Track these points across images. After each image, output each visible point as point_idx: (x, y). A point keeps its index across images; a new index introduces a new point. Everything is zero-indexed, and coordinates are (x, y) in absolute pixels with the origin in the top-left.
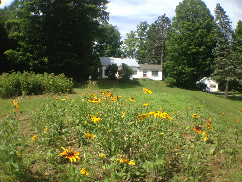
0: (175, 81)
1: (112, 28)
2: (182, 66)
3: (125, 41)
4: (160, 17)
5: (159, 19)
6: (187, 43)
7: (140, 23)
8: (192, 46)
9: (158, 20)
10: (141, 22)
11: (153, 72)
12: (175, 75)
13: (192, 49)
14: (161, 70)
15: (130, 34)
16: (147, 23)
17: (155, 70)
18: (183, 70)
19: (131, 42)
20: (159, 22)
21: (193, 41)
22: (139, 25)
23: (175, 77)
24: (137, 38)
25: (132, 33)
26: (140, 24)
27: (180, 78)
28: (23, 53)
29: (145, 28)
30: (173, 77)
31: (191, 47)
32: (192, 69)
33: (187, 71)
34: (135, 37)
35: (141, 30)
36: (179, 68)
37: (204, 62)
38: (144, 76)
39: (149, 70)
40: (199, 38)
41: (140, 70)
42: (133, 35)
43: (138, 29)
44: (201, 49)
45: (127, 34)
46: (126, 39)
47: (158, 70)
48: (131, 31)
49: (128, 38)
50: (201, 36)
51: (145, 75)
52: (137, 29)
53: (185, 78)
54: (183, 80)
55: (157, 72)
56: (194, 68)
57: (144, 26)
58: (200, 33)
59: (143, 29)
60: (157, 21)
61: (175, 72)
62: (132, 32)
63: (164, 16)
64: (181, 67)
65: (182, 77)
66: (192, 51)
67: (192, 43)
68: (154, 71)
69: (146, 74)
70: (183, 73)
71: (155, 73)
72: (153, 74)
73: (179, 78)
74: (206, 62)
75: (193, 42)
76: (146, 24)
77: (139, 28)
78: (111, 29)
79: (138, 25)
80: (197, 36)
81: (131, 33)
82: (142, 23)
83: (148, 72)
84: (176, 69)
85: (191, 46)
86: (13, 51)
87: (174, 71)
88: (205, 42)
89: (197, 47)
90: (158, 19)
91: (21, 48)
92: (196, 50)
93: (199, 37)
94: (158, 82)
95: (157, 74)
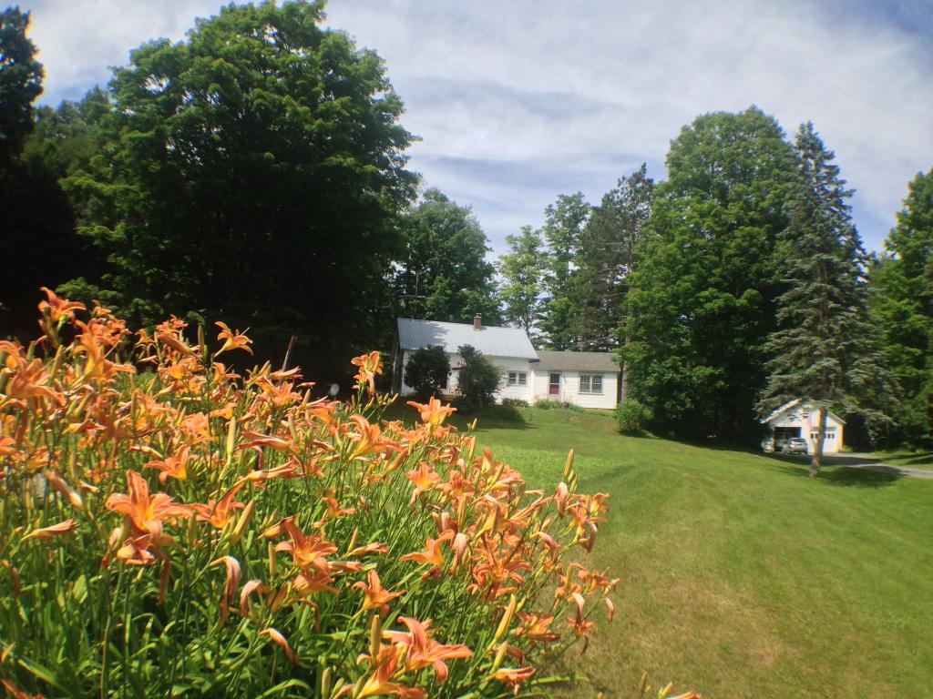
0: (648, 413)
1: (453, 216)
2: (675, 360)
3: (503, 262)
4: (624, 179)
5: (620, 188)
6: (693, 277)
7: (557, 199)
8: (711, 289)
9: (616, 192)
10: (561, 196)
11: (584, 378)
12: (651, 390)
13: (708, 300)
14: (615, 372)
15: (522, 240)
16: (584, 201)
17: (592, 372)
18: (678, 377)
19: (524, 266)
20: (621, 196)
21: (714, 271)
22: (555, 207)
23: (649, 399)
24: (545, 254)
25: (528, 234)
26: (558, 202)
27: (668, 405)
28: (121, 295)
29: (576, 218)
30: (641, 401)
31: (706, 293)
32: (709, 370)
33: (691, 377)
34: (540, 250)
35: (560, 224)
36: (663, 367)
37: (751, 347)
38: (551, 392)
39: (571, 371)
40: (736, 261)
41: (538, 371)
42: (531, 244)
43: (551, 222)
44: (742, 301)
45: (511, 239)
46: (508, 255)
47: (603, 372)
48: (524, 228)
49: (512, 252)
50: (742, 251)
51: (554, 388)
52: (548, 222)
53: (682, 403)
54: (677, 410)
55: (598, 377)
56: (716, 366)
57: (571, 211)
58: (739, 240)
59: (569, 220)
60: (615, 195)
61: (650, 382)
62: (527, 230)
63: (638, 177)
64: (669, 362)
65: (675, 398)
66: (708, 306)
67: (711, 280)
68: (589, 378)
69: (557, 387)
70: (679, 387)
71: (591, 381)
72: (584, 388)
73: (664, 402)
74: (760, 348)
75: (714, 275)
76: (580, 202)
77: (552, 216)
78: (452, 221)
79: (551, 206)
80: (729, 252)
81: (522, 235)
82: (568, 200)
83: (568, 379)
84: (654, 372)
85: (706, 289)
86: (89, 287)
87: (645, 379)
88: (759, 274)
89: (726, 291)
90: (617, 188)
91: (118, 278)
92: (720, 303)
93: (736, 255)
94: (600, 414)
95: (598, 388)
